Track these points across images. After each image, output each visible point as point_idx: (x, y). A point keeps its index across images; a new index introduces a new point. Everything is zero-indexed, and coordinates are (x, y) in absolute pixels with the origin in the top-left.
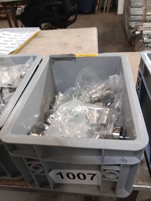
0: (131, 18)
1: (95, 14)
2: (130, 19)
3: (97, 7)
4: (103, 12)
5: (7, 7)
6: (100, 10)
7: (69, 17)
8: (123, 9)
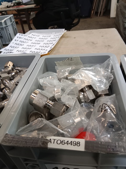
1: (91, 18)
3: (92, 12)
4: (97, 16)
5: (20, 13)
6: (95, 14)
7: (73, 21)
8: (115, 13)
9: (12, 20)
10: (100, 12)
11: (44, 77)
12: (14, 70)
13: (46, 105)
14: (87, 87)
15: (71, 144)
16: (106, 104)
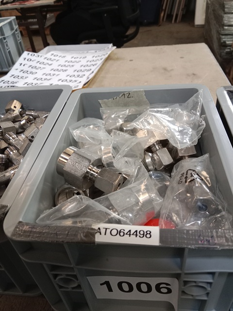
0: (224, 29)
1: (160, 26)
2: (223, 32)
3: (162, 15)
4: (171, 22)
5: (27, 15)
6: (167, 18)
8: (204, 17)
9: (14, 26)
10: (177, 15)
11: (80, 127)
12: (24, 116)
13: (87, 175)
14: (159, 144)
15: (136, 235)
16: (194, 171)
